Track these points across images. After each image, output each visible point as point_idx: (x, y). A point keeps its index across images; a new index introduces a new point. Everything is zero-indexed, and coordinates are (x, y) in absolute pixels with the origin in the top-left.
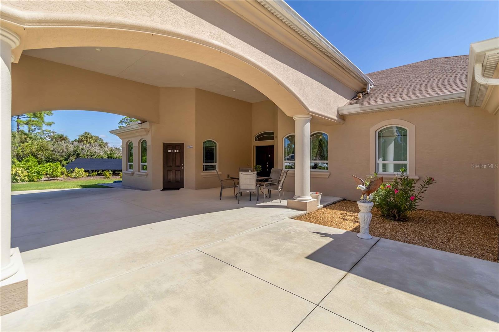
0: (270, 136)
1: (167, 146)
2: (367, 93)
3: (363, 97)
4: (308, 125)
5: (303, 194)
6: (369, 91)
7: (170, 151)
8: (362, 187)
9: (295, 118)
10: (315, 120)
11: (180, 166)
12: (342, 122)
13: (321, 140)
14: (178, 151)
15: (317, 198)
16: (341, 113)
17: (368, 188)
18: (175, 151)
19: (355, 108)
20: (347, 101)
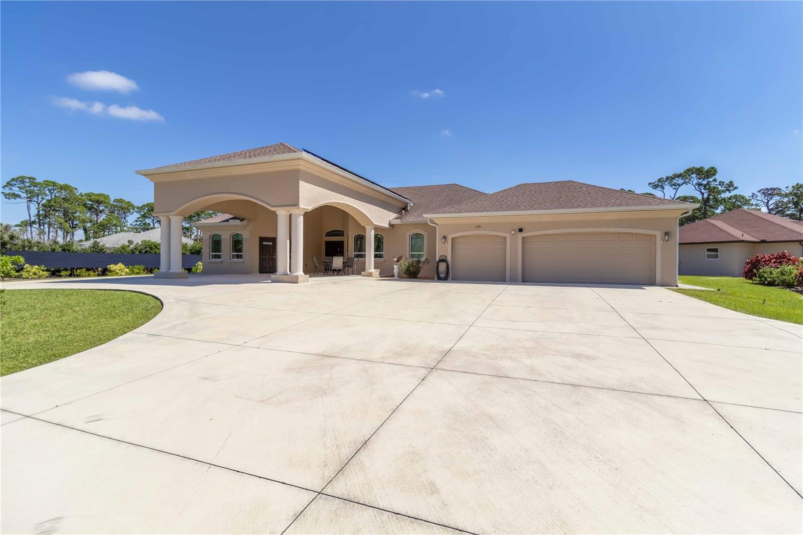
0: (340, 233)
1: (262, 239)
2: (408, 210)
3: (405, 212)
4: (373, 231)
5: (370, 269)
6: (409, 209)
7: (264, 243)
8: (396, 259)
9: (366, 227)
10: (377, 228)
11: (273, 255)
12: (392, 228)
13: (379, 238)
14: (271, 243)
15: (377, 271)
16: (391, 223)
17: (397, 260)
18: (269, 243)
19: (398, 222)
20: (395, 215)
